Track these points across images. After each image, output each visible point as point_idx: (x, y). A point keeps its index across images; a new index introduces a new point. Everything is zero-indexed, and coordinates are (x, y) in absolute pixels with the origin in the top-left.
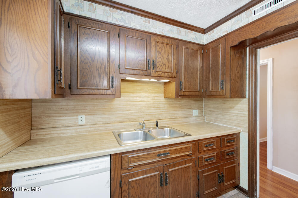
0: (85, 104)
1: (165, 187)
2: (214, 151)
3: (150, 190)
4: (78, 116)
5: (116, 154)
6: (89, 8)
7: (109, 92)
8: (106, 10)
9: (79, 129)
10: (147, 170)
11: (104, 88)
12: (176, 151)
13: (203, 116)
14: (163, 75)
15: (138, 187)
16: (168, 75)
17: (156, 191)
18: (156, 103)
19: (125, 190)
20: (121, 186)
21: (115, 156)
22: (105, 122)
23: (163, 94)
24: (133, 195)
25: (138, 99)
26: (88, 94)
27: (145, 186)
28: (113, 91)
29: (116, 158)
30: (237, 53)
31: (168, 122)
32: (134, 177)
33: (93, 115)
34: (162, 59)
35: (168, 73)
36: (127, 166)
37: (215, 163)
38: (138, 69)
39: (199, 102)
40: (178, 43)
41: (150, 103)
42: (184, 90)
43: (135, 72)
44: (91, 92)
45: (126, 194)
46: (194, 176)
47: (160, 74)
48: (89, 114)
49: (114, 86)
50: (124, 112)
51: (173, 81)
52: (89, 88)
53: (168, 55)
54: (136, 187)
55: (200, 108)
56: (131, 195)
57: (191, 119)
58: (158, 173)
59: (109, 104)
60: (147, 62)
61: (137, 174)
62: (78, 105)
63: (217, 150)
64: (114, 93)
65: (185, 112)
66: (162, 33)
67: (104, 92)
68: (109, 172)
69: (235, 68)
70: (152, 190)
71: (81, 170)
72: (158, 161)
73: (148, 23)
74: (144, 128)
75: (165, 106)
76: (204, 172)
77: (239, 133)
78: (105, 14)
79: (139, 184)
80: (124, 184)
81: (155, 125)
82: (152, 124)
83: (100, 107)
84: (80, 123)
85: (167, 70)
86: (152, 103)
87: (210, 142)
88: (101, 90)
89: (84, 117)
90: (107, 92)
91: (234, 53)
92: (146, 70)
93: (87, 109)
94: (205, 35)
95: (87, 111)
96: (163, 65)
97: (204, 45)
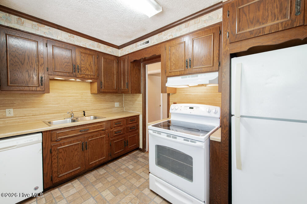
0: (12, 98)
1: (85, 151)
2: (122, 127)
3: (74, 153)
4: (5, 109)
5: (47, 131)
6: (17, 21)
7: (38, 89)
8: (34, 24)
9: (7, 120)
10: (72, 141)
11: (34, 86)
12: (94, 128)
13: (123, 107)
14: (86, 77)
15: (64, 153)
16: (91, 77)
17: (79, 154)
18: (84, 97)
19: (54, 155)
20: (51, 153)
21: (46, 133)
22: (35, 114)
23: (90, 91)
24: (61, 158)
25: (67, 94)
26: (18, 90)
27: (70, 151)
28: (42, 88)
29: (46, 135)
30: (135, 66)
31: (94, 112)
32: (61, 146)
33: (22, 108)
34: (86, 65)
35: (91, 75)
36: (56, 139)
37: (122, 134)
38: (65, 71)
39: (120, 97)
40: (99, 54)
41: (78, 97)
42: (104, 88)
43: (62, 74)
44: (21, 88)
45: (55, 157)
46: (107, 143)
47: (84, 76)
48: (18, 107)
49: (43, 84)
50: (54, 105)
51: (95, 82)
52: (20, 85)
53: (91, 62)
54: (63, 153)
55: (121, 101)
56: (60, 157)
57: (114, 109)
58: (80, 142)
59: (38, 98)
60: (73, 67)
61: (64, 144)
62: (5, 100)
63: (124, 126)
64: (43, 90)
65: (108, 105)
66: (85, 46)
67: (34, 89)
68: (41, 143)
69: (134, 76)
70: (76, 153)
71: (18, 143)
72: (80, 135)
73: (73, 37)
74: (73, 117)
75: (92, 100)
76: (114, 140)
77: (139, 115)
78: (33, 27)
79: (65, 150)
80: (53, 151)
81: (82, 115)
82: (80, 114)
83: (29, 102)
84: (8, 115)
85: (90, 73)
86: (80, 98)
87: (118, 121)
88: (31, 87)
89: (12, 110)
90: (36, 89)
91: (133, 66)
92: (72, 73)
93: (15, 103)
94: (119, 50)
95: (15, 105)
96: (87, 70)
97: (119, 57)
